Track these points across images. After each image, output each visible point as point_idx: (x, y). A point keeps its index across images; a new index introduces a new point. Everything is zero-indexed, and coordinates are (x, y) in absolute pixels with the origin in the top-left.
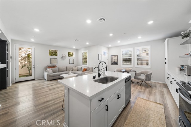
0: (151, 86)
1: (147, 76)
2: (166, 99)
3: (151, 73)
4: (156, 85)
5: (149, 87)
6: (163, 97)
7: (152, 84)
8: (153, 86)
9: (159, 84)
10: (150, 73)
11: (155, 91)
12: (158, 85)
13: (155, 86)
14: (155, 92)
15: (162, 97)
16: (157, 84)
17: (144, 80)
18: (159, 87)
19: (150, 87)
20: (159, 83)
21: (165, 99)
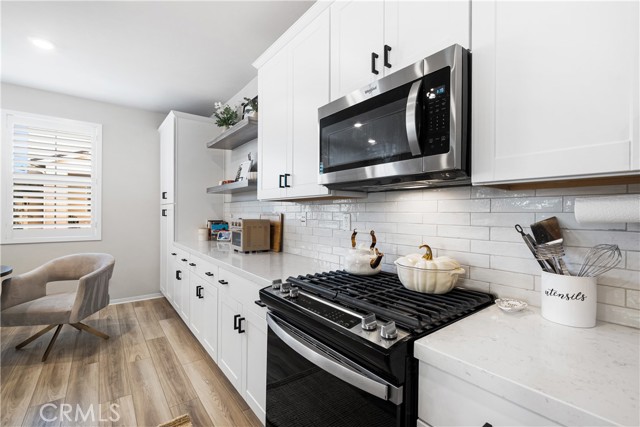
0: (106, 333)
1: (88, 285)
2: (184, 373)
3: (109, 263)
4: (127, 318)
5: (101, 340)
6: (173, 367)
7: (108, 320)
8: (119, 333)
9: (140, 308)
10: (104, 266)
11: (132, 358)
12: (137, 317)
13: (128, 328)
14: (135, 364)
15: (168, 373)
16: (131, 311)
17: (75, 313)
18: (144, 325)
19: (106, 338)
20: (138, 304)
21: (181, 373)
